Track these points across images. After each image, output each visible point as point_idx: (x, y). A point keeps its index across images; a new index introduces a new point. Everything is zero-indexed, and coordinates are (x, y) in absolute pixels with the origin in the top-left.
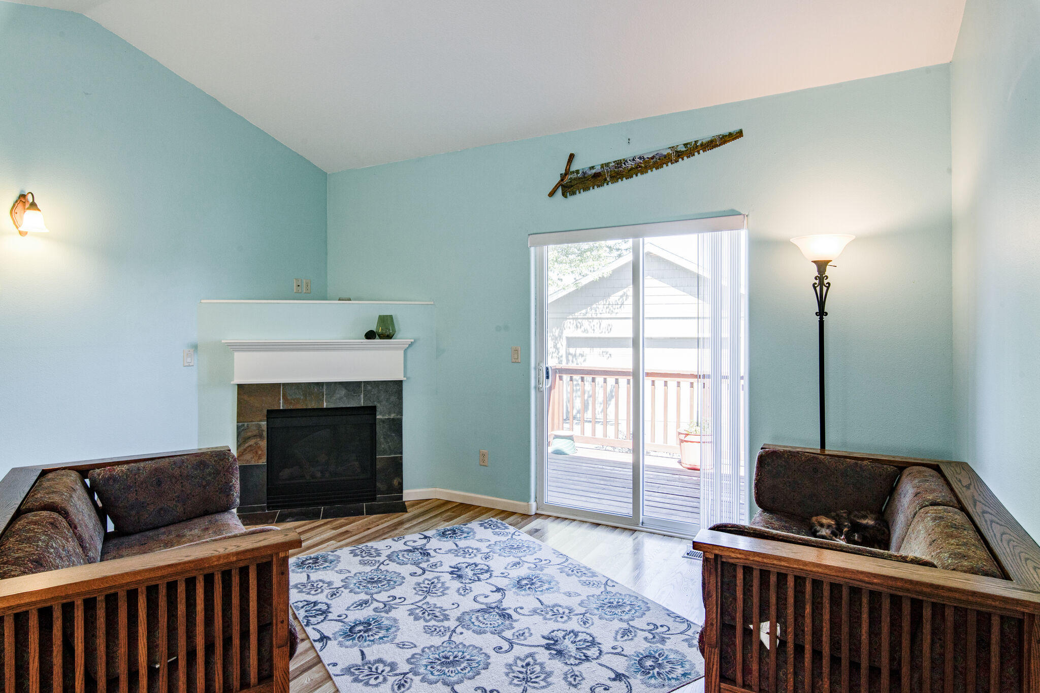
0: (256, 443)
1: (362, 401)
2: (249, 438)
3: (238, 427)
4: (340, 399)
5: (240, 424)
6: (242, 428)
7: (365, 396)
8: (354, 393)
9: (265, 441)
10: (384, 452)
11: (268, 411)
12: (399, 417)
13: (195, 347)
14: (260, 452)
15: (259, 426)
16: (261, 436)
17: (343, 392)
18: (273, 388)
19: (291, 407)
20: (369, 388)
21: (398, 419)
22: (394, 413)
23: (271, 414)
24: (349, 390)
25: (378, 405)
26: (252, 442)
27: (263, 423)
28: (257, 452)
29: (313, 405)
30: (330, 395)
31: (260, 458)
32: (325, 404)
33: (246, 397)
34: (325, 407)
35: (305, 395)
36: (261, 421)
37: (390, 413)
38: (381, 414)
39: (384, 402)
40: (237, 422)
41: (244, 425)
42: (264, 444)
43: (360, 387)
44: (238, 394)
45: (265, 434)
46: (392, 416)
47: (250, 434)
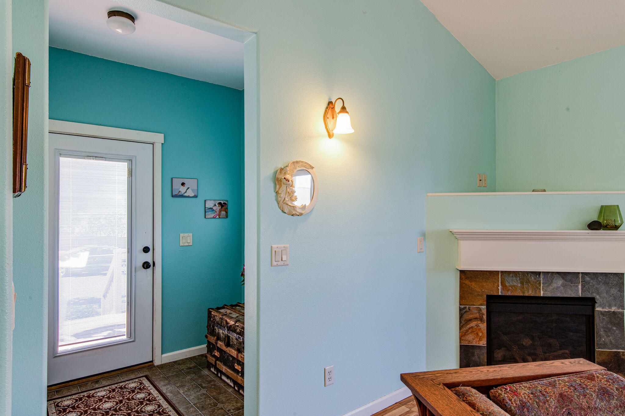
0: (477, 326)
1: (580, 292)
2: (471, 320)
3: (461, 310)
4: (558, 288)
5: (463, 307)
6: (465, 310)
7: (583, 286)
8: (572, 283)
9: (485, 324)
10: (605, 345)
11: (487, 296)
12: (620, 310)
13: (424, 235)
14: (480, 334)
15: (480, 310)
16: (481, 320)
17: (559, 282)
18: (492, 274)
19: (509, 294)
20: (587, 279)
21: (619, 313)
22: (615, 306)
23: (491, 299)
24: (566, 280)
25: (598, 297)
26: (473, 324)
27: (483, 307)
28: (477, 334)
29: (530, 293)
30: (548, 283)
31: (480, 340)
32: (542, 292)
33: (467, 282)
34: (542, 295)
35: (522, 283)
36: (481, 305)
37: (610, 306)
38: (600, 306)
39: (604, 295)
40: (460, 305)
41: (465, 308)
42: (483, 326)
43: (578, 277)
44: (461, 278)
45: (485, 317)
46: (613, 309)
47: (471, 316)
